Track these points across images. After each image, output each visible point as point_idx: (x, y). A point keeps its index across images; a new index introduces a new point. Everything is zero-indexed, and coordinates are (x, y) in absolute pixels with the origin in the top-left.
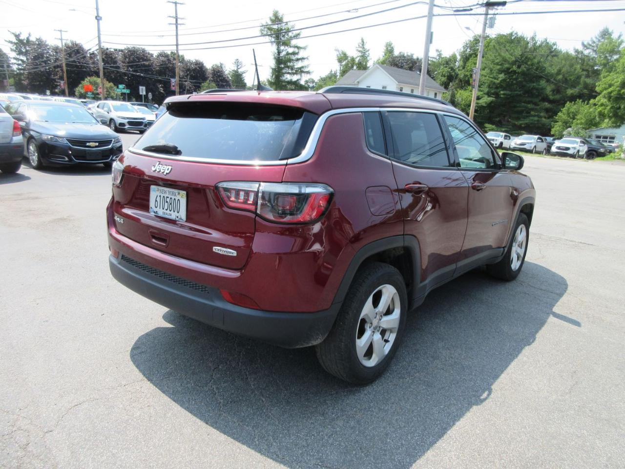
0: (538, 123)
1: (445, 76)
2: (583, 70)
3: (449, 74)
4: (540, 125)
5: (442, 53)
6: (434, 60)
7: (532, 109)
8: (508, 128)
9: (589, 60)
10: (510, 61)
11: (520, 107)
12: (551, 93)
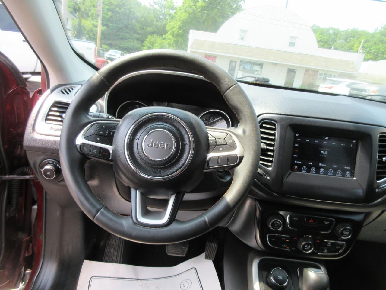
1: (71, 8)
2: (155, 17)
3: (74, 7)
7: (130, 38)
9: (157, 11)
10: (115, 4)
11: (122, 35)
12: (139, 29)
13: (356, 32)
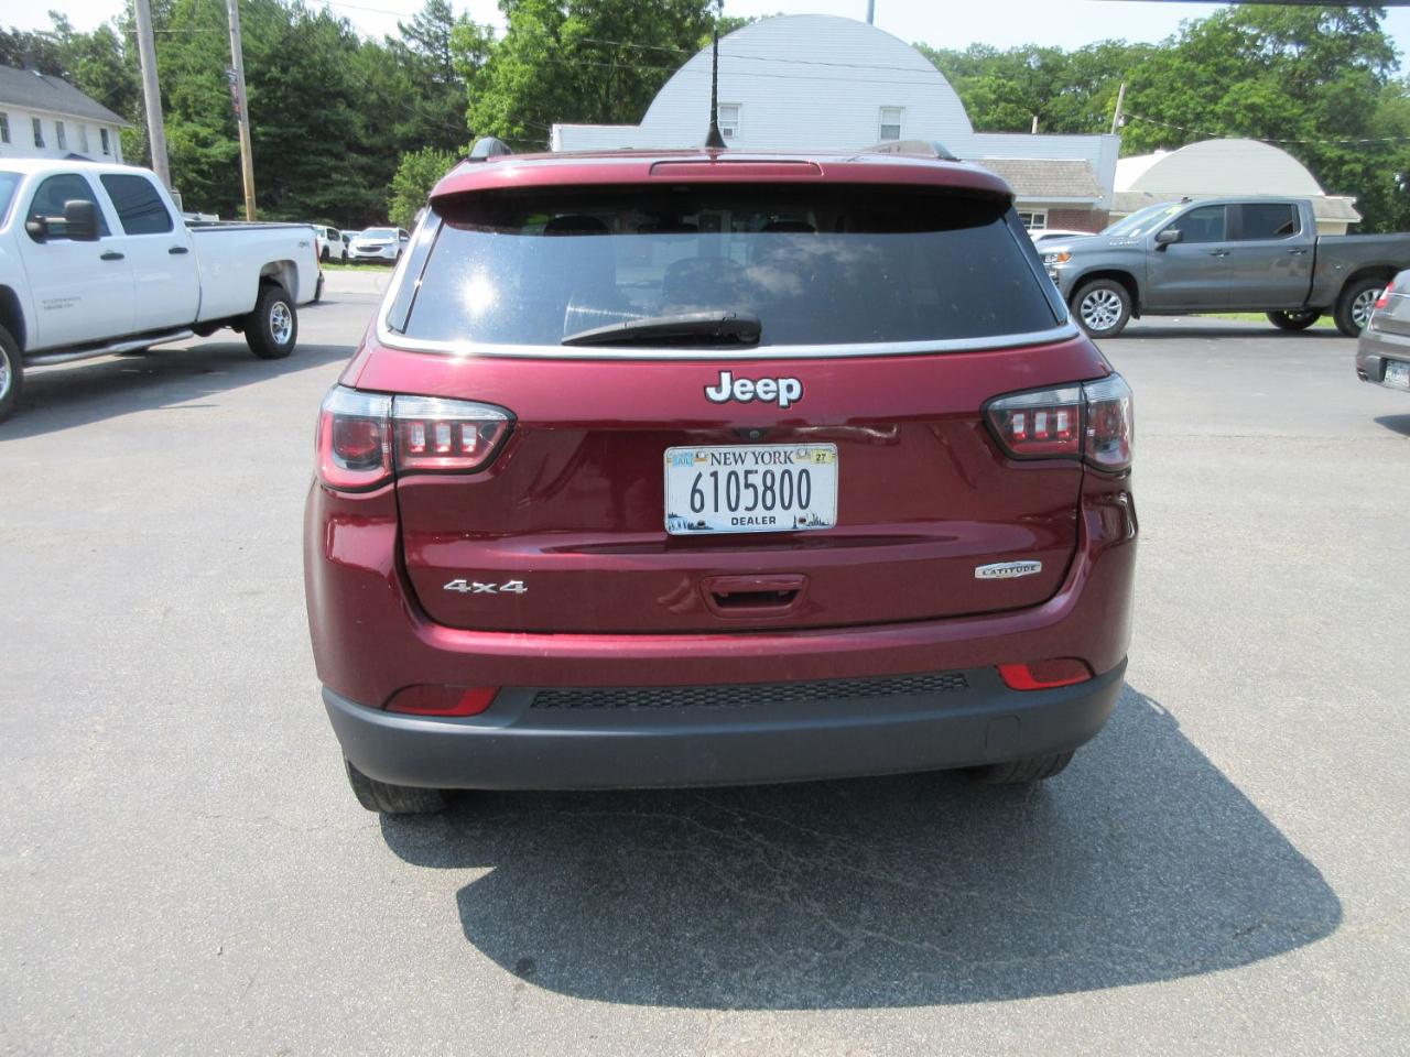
0: (354, 200)
1: (97, 86)
2: (414, 83)
3: (107, 80)
4: (360, 204)
5: (70, 21)
6: (50, 39)
7: (335, 169)
8: (291, 213)
9: (421, 62)
10: (262, 55)
11: (307, 163)
12: (363, 132)
13: (1117, 55)
